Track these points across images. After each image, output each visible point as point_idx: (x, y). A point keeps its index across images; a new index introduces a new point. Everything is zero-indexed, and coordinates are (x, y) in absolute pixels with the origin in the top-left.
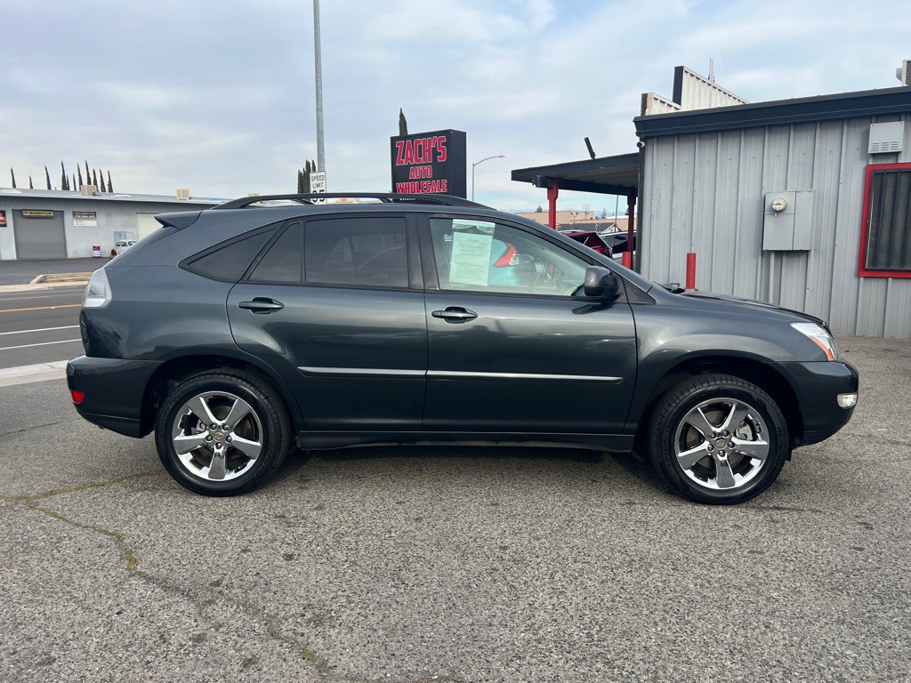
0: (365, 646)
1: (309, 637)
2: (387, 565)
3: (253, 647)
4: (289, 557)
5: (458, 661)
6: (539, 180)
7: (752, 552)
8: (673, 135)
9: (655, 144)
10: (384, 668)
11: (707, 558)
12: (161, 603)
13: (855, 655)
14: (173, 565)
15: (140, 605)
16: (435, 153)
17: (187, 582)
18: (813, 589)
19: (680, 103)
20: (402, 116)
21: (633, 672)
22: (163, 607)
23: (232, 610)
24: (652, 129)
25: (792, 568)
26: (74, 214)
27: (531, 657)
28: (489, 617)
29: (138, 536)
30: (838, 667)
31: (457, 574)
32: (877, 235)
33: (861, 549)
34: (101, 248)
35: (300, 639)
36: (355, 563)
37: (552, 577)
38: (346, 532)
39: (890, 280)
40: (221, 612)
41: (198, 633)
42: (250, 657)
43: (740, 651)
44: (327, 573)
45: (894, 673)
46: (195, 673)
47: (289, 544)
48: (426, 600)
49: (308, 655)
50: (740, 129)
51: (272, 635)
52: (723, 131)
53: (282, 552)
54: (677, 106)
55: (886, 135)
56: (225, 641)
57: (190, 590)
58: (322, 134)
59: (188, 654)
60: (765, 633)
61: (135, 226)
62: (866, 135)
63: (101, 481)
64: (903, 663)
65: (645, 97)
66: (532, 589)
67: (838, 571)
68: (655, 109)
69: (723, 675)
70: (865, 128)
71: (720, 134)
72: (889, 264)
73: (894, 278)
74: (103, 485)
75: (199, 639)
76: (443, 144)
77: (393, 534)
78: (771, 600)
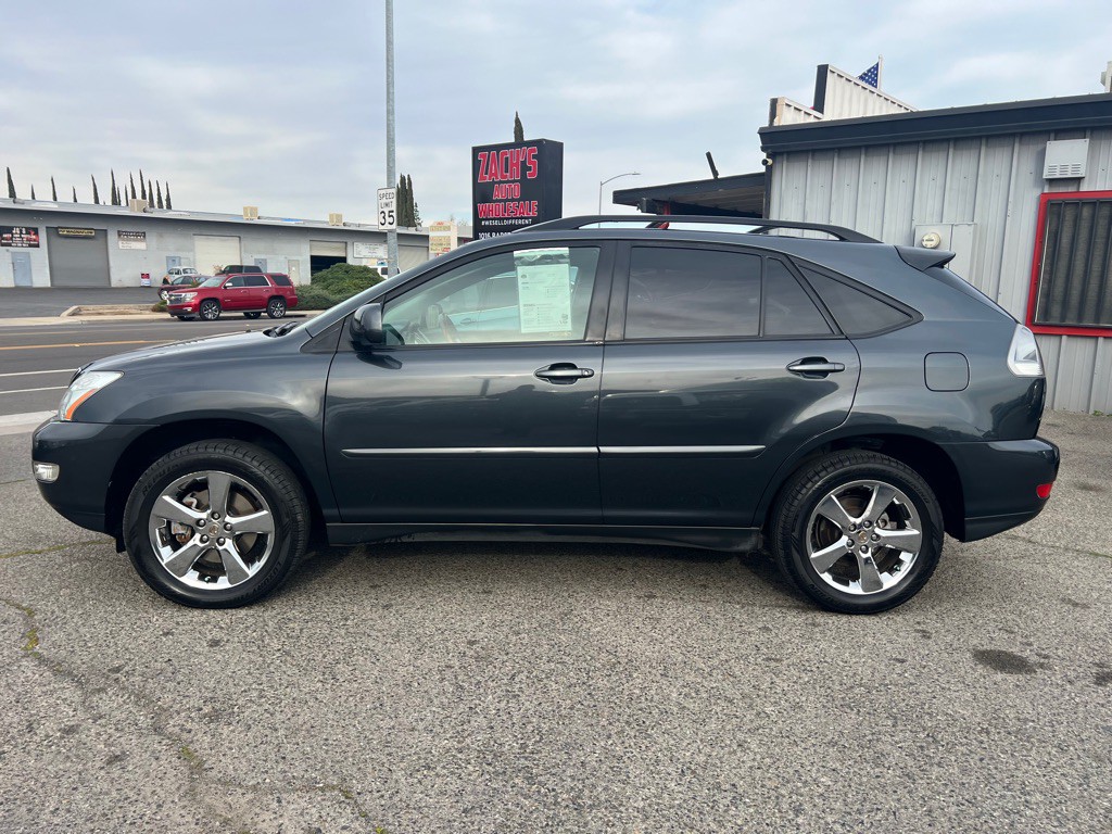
0: (256, 747)
1: (196, 734)
2: (324, 656)
3: (129, 742)
4: (215, 643)
5: (355, 769)
6: (645, 203)
7: (769, 659)
8: (807, 152)
9: (785, 163)
10: (267, 772)
11: (709, 664)
12: (44, 689)
13: (830, 783)
14: (77, 648)
15: (20, 690)
16: (524, 168)
17: (85, 666)
18: (819, 705)
19: (822, 111)
20: (518, 121)
21: (554, 790)
22: (45, 693)
23: (121, 700)
24: (783, 143)
25: (806, 679)
26: (120, 234)
27: (444, 767)
28: (416, 720)
29: (53, 612)
30: (802, 796)
31: (402, 671)
32: (1050, 282)
33: (902, 661)
34: (151, 276)
35: (185, 736)
36: (288, 653)
37: (513, 677)
38: (295, 618)
39: (1064, 337)
40: (108, 702)
41: (72, 723)
42: (119, 753)
43: (693, 772)
44: (251, 662)
45: (868, 806)
46: (50, 767)
47: (222, 628)
48: (351, 699)
49: (186, 754)
50: (888, 145)
51: (155, 730)
52: (867, 147)
53: (210, 637)
54: (818, 114)
55: (1067, 156)
56: (99, 734)
57: (83, 675)
58: (393, 141)
59: (50, 746)
60: (735, 752)
61: (192, 250)
62: (1042, 155)
63: (39, 548)
64: (885, 796)
65: (774, 103)
66: (482, 690)
67: (861, 685)
68: (787, 118)
69: (660, 797)
70: (1040, 147)
71: (863, 151)
72: (1063, 317)
73: (1069, 336)
74: (40, 553)
75: (70, 731)
76: (534, 157)
77: (349, 622)
78: (763, 715)
